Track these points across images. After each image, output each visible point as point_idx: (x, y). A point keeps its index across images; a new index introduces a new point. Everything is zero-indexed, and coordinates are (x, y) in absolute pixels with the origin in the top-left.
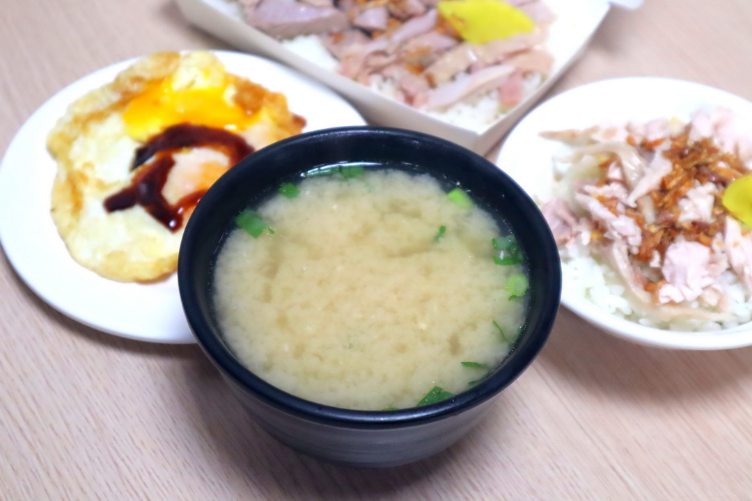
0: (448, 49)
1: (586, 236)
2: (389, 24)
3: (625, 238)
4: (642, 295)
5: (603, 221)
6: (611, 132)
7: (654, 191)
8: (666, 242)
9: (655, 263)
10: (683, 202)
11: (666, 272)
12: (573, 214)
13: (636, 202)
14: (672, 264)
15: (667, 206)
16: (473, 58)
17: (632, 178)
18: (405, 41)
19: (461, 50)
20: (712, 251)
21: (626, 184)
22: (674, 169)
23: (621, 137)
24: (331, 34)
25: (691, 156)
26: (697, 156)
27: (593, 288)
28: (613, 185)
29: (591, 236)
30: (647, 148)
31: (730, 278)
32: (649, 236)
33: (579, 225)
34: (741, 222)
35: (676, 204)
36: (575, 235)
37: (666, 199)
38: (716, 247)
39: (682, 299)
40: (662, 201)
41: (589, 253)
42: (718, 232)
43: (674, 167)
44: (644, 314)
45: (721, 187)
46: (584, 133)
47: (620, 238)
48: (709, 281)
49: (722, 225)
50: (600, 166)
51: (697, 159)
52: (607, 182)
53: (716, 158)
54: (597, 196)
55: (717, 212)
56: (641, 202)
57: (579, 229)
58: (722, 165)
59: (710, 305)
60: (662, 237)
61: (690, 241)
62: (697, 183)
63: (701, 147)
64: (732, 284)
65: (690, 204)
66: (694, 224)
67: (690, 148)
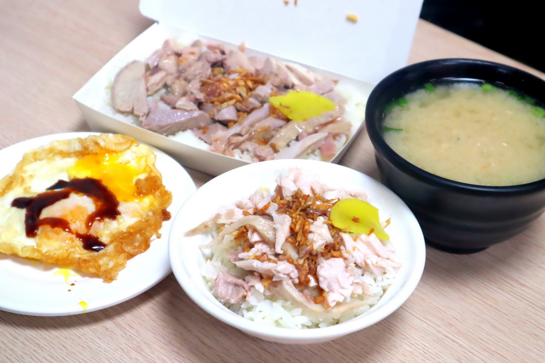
0: (281, 127)
1: (259, 286)
2: (238, 117)
3: (288, 275)
4: (317, 308)
5: (269, 271)
6: (230, 214)
7: (288, 237)
8: (313, 266)
9: (313, 283)
10: (310, 236)
11: (323, 285)
12: (239, 278)
13: (282, 249)
14: (325, 279)
15: (301, 243)
16: (300, 131)
17: (269, 235)
18: (252, 125)
19: (290, 125)
20: (345, 259)
21: (264, 241)
23: (239, 215)
24: (199, 128)
25: (294, 206)
26: (299, 204)
27: (281, 318)
28: (256, 246)
29: (263, 285)
30: (262, 213)
31: (359, 271)
32: (300, 267)
33: (248, 282)
34: (350, 233)
35: (307, 239)
36: (250, 290)
37: (299, 239)
38: (345, 255)
39: (343, 298)
40: (296, 242)
41: (264, 297)
42: (341, 245)
43: (291, 217)
44: (321, 320)
45: (325, 217)
46: (211, 222)
47: (286, 276)
48: (351, 279)
49: (342, 240)
50: (235, 239)
51: (299, 206)
52: (251, 246)
53: (312, 201)
54: (253, 257)
55: (333, 234)
56: (285, 248)
57: (250, 284)
58: (318, 203)
59: (359, 295)
60: (308, 265)
61: (328, 259)
62: (311, 221)
63: (297, 198)
64: (363, 275)
65: (316, 235)
66: (326, 247)
67: (291, 202)
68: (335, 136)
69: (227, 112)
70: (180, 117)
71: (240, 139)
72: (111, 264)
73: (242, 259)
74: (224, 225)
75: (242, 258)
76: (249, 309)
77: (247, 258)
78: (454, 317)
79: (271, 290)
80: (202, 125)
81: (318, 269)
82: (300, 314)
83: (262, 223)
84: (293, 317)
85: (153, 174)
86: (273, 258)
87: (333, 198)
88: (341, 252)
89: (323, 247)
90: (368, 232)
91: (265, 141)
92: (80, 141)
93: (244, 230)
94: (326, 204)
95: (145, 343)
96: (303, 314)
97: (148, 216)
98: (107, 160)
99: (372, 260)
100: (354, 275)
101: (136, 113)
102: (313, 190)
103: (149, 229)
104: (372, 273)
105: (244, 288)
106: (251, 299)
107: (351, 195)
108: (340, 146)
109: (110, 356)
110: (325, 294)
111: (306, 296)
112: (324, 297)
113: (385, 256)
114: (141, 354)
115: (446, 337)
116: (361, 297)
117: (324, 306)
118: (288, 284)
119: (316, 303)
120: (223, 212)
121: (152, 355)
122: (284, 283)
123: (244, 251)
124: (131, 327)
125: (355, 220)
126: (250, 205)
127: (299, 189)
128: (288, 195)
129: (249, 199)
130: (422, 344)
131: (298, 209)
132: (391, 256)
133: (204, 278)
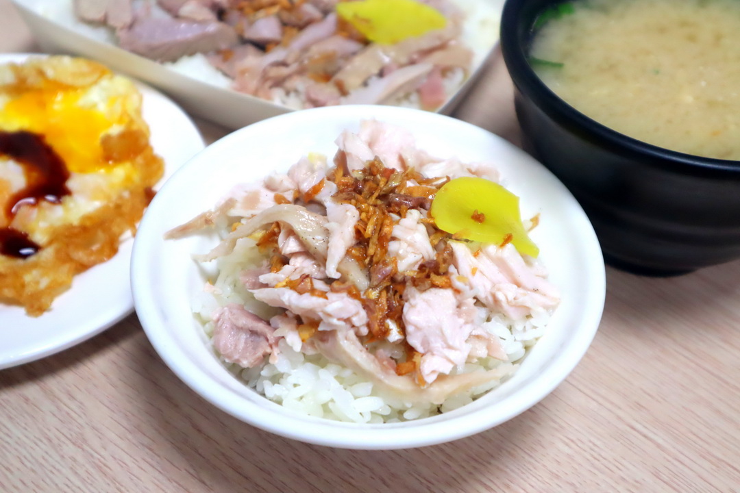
0: (354, 54)
1: (294, 339)
2: (283, 33)
3: (348, 320)
4: (401, 384)
5: (312, 311)
6: (252, 200)
7: (352, 247)
8: (395, 304)
9: (395, 335)
10: (393, 246)
11: (414, 341)
12: (258, 318)
13: (338, 270)
14: (418, 328)
15: (375, 259)
16: (387, 60)
17: (317, 242)
18: (305, 49)
19: (370, 51)
20: (457, 291)
21: (307, 252)
22: (361, 211)
23: (267, 201)
24: (219, 52)
25: (366, 190)
26: (375, 186)
27: (332, 401)
28: (292, 261)
29: (300, 336)
30: (308, 200)
31: (482, 313)
32: (372, 306)
33: (275, 329)
34: (467, 241)
35: (386, 251)
36: (277, 343)
37: (371, 251)
38: (458, 284)
39: (451, 366)
40: (367, 256)
41: (302, 358)
42: (449, 265)
43: (359, 209)
44: (408, 405)
45: (423, 210)
46: (218, 213)
47: (342, 323)
48: (468, 329)
49: (452, 254)
50: (258, 245)
51: (376, 189)
52: (285, 261)
53: (399, 179)
54: (284, 283)
55: (436, 242)
56: (344, 268)
57: (278, 334)
58: (410, 184)
59: (480, 359)
60: (387, 300)
61: (425, 291)
62: (395, 217)
63: (372, 174)
64: (488, 320)
65: (404, 245)
66: (422, 267)
67: (361, 180)
68: (445, 71)
69: (266, 27)
70: (185, 32)
71: (284, 71)
72: (44, 283)
73: (266, 286)
74: (239, 219)
75: (265, 282)
76: (276, 379)
77: (274, 283)
78: (645, 392)
79: (316, 346)
80: (224, 46)
81: (405, 310)
82: (370, 392)
83: (304, 219)
84: (356, 398)
85: (135, 127)
86: (320, 285)
87: (438, 176)
88: (449, 279)
89: (416, 268)
90: (501, 242)
91: (327, 77)
92: (14, 68)
93: (276, 230)
94: (424, 186)
95: (93, 428)
96: (374, 393)
97: (121, 197)
98: (59, 103)
99: (507, 293)
100: (472, 322)
101: (111, 22)
102: (402, 161)
103: (118, 220)
104: (505, 316)
105: (267, 340)
106: (279, 362)
107: (470, 171)
108: (452, 87)
109: (25, 453)
110: (416, 359)
111: (381, 361)
112: (414, 363)
113: (530, 286)
114: (83, 450)
115: (633, 428)
116: (485, 364)
117: (414, 380)
118: (346, 339)
119: (400, 374)
120: (240, 196)
121: (103, 452)
122: (340, 336)
123: (270, 270)
124: (72, 397)
125: (478, 218)
126: (288, 184)
127: (377, 158)
128: (357, 168)
129: (289, 174)
130: (590, 441)
131: (372, 194)
132: (541, 285)
133: (198, 316)
